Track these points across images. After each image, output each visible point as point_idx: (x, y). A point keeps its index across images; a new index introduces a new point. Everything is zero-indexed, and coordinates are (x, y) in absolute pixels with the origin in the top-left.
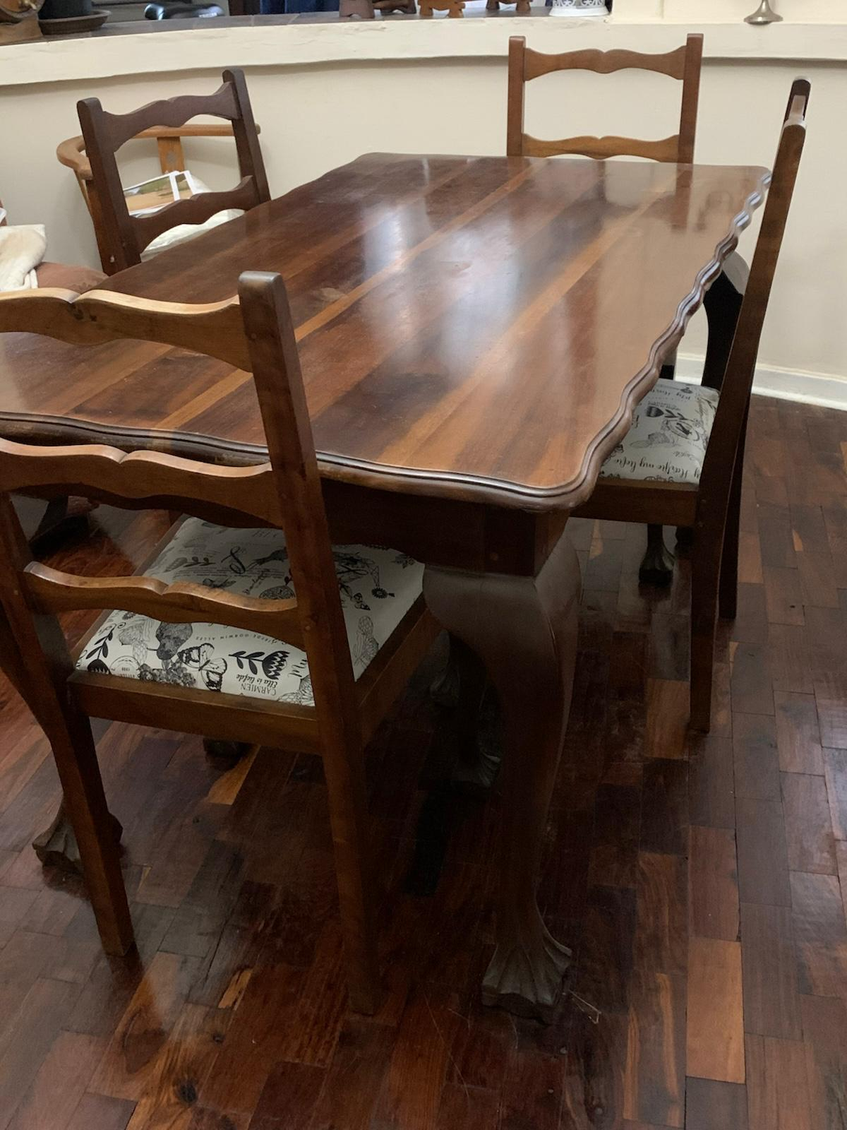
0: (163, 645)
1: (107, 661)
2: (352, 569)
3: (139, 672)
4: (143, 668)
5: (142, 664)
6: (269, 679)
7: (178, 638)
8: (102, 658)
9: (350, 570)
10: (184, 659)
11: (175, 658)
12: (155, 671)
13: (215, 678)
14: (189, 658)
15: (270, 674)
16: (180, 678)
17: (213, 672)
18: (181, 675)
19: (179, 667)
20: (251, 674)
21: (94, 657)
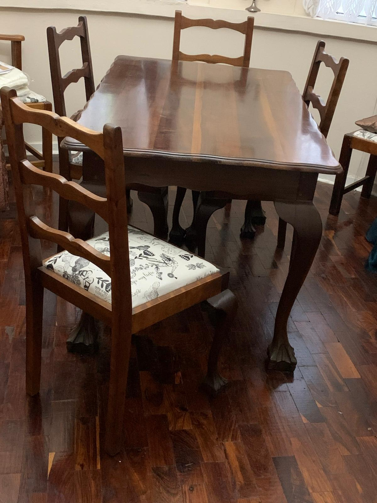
0: (75, 266)
2: (166, 262)
3: (63, 274)
5: (65, 271)
6: (106, 292)
7: (82, 265)
8: (53, 264)
9: (165, 263)
10: (80, 274)
11: (77, 272)
12: (69, 275)
13: (87, 285)
14: (82, 274)
15: (107, 290)
16: (76, 281)
17: (88, 282)
18: (77, 280)
19: (77, 276)
20: (100, 287)
21: (50, 263)
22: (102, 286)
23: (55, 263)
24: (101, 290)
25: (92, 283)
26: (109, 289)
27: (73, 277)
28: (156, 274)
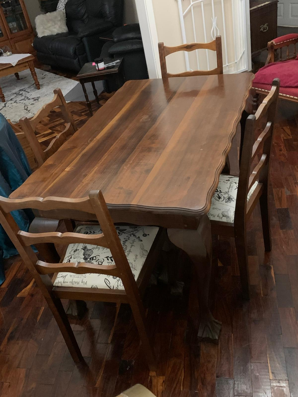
28: (137, 240)
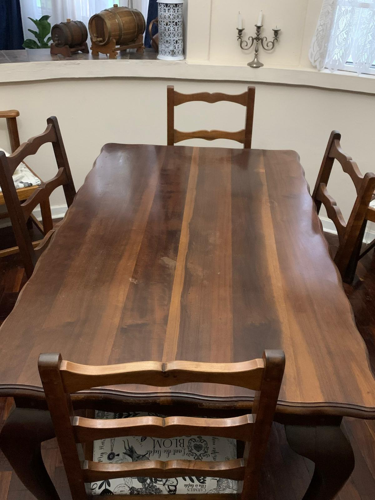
1: (111, 489)
3: (130, 491)
4: (132, 489)
5: (131, 487)
6: (201, 484)
8: (107, 487)
10: (154, 480)
12: (139, 490)
13: (173, 488)
15: (201, 481)
16: (153, 491)
17: (171, 485)
18: (154, 489)
19: (152, 486)
20: (191, 483)
21: (103, 488)
22: (193, 481)
23: (109, 485)
24: (194, 486)
25: (177, 483)
26: (202, 479)
27: (146, 489)
